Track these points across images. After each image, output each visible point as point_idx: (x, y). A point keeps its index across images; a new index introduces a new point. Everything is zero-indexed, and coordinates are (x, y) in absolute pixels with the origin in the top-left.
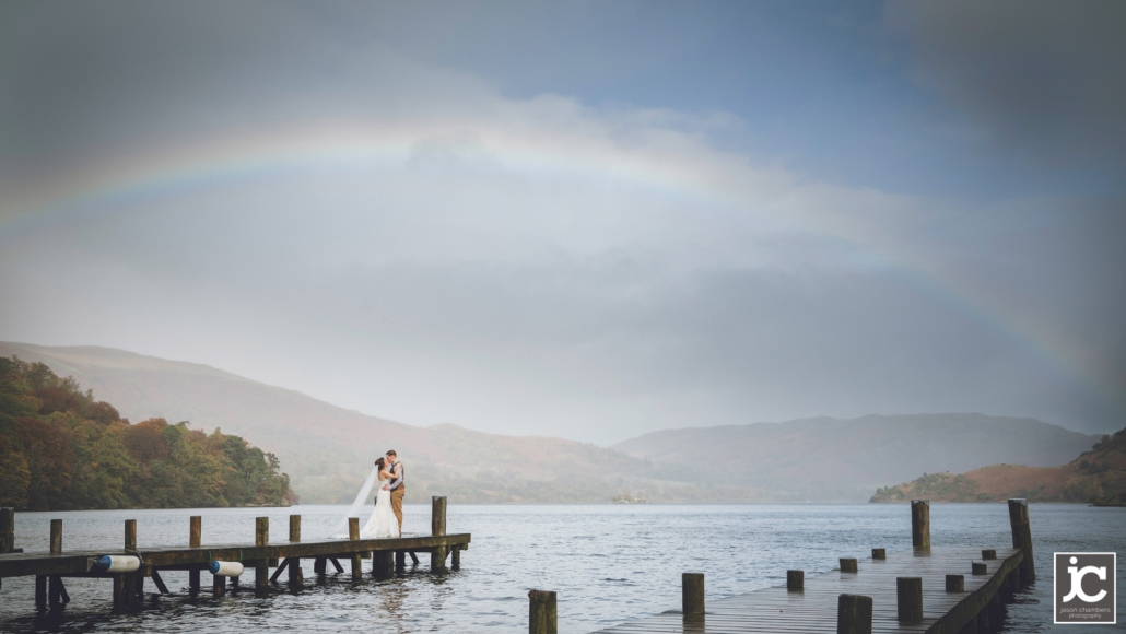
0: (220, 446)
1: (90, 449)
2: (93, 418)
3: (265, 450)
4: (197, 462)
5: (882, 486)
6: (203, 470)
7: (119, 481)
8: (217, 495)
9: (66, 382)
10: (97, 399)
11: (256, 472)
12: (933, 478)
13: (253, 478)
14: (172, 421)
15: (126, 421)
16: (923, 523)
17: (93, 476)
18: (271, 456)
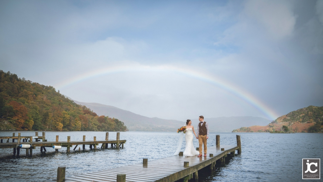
0: (114, 121)
1: (91, 121)
2: (93, 115)
3: (122, 122)
4: (110, 123)
5: (234, 129)
6: (111, 125)
7: (96, 126)
8: (113, 129)
9: (89, 109)
10: (94, 112)
11: (120, 125)
12: (243, 128)
13: (120, 127)
14: (106, 116)
15: (98, 116)
16: (218, 140)
17: (92, 125)
18: (123, 122)
